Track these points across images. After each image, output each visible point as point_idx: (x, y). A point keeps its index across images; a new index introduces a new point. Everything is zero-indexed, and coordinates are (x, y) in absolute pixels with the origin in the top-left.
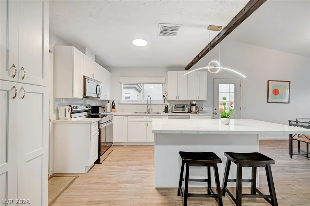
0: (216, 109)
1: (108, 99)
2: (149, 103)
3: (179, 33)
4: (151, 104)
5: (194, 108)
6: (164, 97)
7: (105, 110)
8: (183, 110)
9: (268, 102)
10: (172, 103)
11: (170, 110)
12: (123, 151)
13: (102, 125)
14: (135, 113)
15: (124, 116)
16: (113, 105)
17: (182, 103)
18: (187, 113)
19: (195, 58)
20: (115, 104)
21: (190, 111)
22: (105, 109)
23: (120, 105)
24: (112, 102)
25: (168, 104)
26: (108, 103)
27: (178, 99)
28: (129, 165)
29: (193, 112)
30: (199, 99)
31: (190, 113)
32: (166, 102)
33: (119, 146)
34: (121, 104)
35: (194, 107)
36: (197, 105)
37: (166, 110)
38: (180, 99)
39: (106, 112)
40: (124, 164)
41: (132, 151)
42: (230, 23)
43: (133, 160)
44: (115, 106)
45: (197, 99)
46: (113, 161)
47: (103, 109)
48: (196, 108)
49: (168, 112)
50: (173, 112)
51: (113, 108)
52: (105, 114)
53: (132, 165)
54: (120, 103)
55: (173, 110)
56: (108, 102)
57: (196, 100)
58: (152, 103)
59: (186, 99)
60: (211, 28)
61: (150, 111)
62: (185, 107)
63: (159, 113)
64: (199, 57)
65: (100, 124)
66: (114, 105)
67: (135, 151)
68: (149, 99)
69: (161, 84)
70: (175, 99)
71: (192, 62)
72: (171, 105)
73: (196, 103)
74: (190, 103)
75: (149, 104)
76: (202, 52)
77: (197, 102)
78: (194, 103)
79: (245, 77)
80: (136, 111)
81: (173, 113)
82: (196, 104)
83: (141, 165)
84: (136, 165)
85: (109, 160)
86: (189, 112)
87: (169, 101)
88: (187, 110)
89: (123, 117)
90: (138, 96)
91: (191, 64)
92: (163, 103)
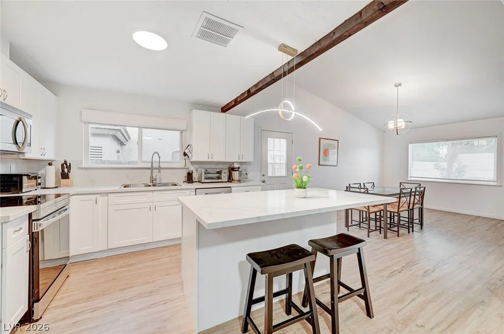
0: (263, 176)
1: (49, 156)
2: (155, 165)
3: (233, 42)
4: (160, 168)
5: (236, 175)
6: (185, 154)
7: (40, 184)
8: (219, 178)
9: (319, 165)
10: (201, 166)
11: (195, 179)
12: (99, 272)
13: (40, 222)
14: (125, 187)
15: (98, 196)
16: (63, 171)
17: (216, 166)
18: (226, 182)
19: (243, 94)
20: (69, 167)
21: (230, 179)
22: (39, 181)
23: (84, 171)
24: (62, 165)
25: (192, 168)
26: (48, 167)
27: (210, 160)
28: (124, 301)
29: (235, 180)
30: (243, 160)
31: (231, 182)
32: (189, 165)
33: (86, 261)
34: (86, 169)
35: (238, 172)
36: (240, 170)
37: (190, 178)
38: (214, 160)
39: (42, 188)
40: (109, 303)
41: (121, 267)
42: (309, 48)
43: (132, 287)
44: (70, 175)
45: (241, 160)
46: (76, 302)
47: (33, 182)
48: (240, 175)
49: (193, 182)
50: (203, 181)
51: (63, 178)
52: (40, 192)
53: (131, 299)
54: (84, 166)
55: (203, 178)
56: (50, 164)
57: (239, 161)
58: (162, 165)
59: (223, 160)
60: (283, 48)
61: (158, 181)
62: (223, 173)
63: (176, 185)
64: (249, 94)
65: (34, 220)
66: (66, 170)
67: (130, 265)
68: (156, 158)
69: (179, 132)
70: (206, 159)
71: (236, 100)
72: (197, 170)
73: (240, 166)
74: (229, 166)
75: (155, 168)
76: (256, 86)
77: (240, 164)
78: (236, 166)
79: (321, 130)
80: (127, 183)
81: (203, 183)
82: (239, 168)
83: (151, 293)
84: (140, 296)
85: (63, 302)
86: (228, 182)
87: (193, 163)
88: (225, 176)
89: (94, 197)
90: (118, 152)
91: (233, 103)
92: (182, 165)
